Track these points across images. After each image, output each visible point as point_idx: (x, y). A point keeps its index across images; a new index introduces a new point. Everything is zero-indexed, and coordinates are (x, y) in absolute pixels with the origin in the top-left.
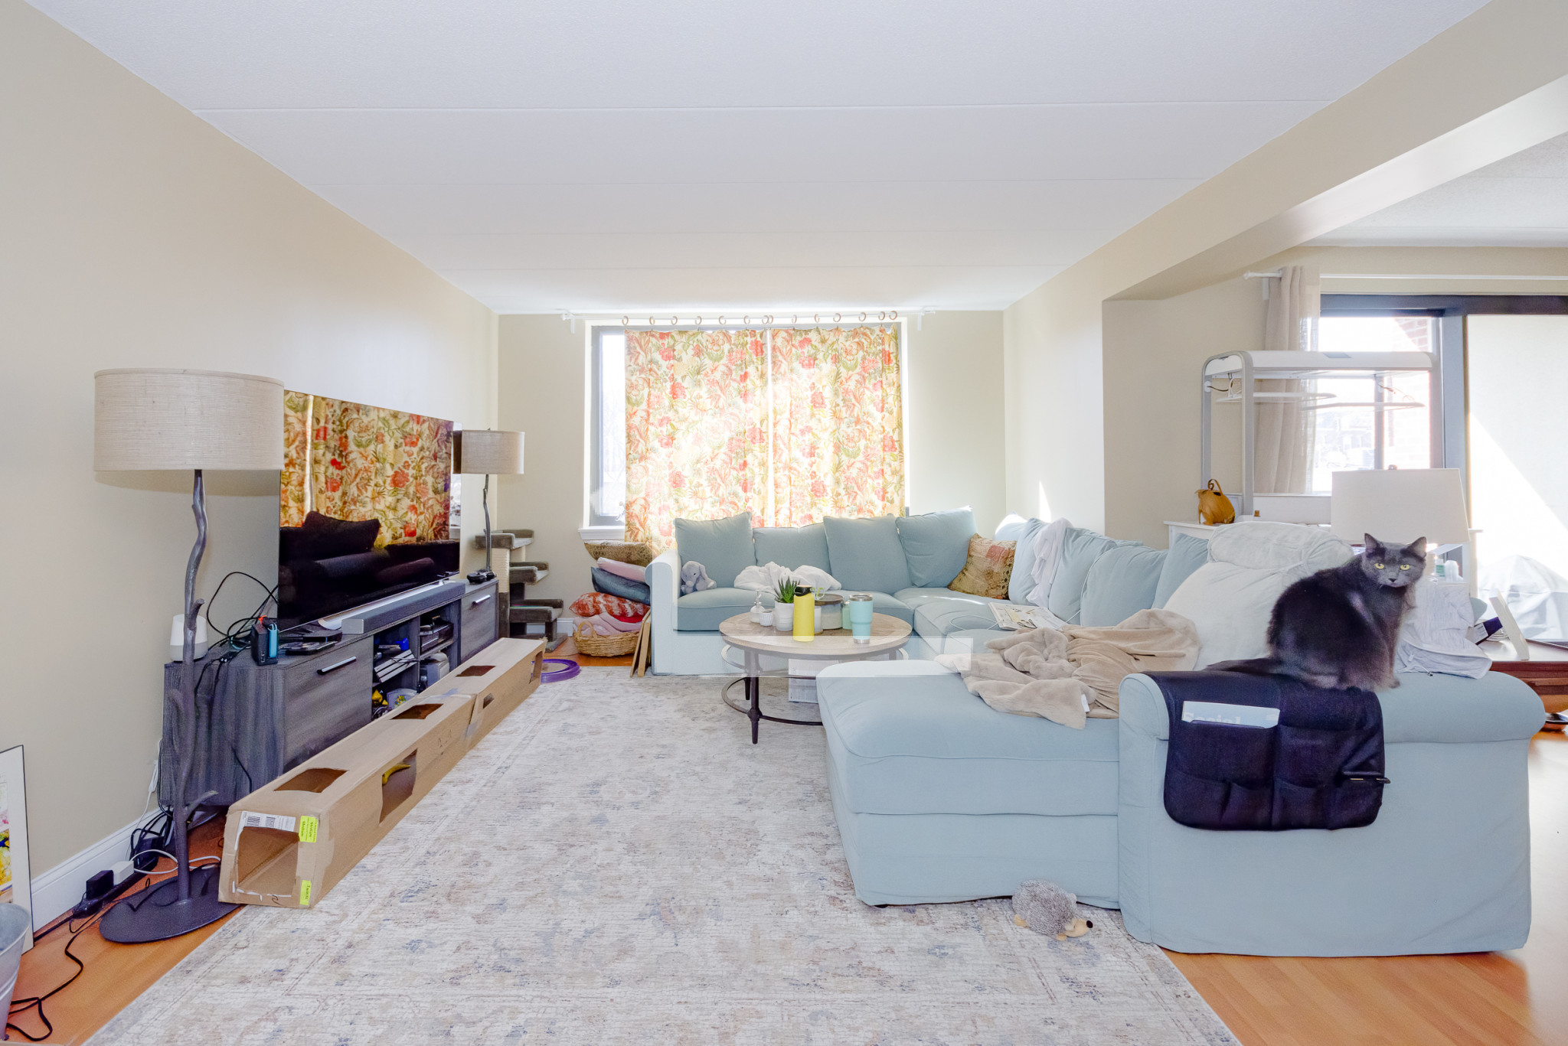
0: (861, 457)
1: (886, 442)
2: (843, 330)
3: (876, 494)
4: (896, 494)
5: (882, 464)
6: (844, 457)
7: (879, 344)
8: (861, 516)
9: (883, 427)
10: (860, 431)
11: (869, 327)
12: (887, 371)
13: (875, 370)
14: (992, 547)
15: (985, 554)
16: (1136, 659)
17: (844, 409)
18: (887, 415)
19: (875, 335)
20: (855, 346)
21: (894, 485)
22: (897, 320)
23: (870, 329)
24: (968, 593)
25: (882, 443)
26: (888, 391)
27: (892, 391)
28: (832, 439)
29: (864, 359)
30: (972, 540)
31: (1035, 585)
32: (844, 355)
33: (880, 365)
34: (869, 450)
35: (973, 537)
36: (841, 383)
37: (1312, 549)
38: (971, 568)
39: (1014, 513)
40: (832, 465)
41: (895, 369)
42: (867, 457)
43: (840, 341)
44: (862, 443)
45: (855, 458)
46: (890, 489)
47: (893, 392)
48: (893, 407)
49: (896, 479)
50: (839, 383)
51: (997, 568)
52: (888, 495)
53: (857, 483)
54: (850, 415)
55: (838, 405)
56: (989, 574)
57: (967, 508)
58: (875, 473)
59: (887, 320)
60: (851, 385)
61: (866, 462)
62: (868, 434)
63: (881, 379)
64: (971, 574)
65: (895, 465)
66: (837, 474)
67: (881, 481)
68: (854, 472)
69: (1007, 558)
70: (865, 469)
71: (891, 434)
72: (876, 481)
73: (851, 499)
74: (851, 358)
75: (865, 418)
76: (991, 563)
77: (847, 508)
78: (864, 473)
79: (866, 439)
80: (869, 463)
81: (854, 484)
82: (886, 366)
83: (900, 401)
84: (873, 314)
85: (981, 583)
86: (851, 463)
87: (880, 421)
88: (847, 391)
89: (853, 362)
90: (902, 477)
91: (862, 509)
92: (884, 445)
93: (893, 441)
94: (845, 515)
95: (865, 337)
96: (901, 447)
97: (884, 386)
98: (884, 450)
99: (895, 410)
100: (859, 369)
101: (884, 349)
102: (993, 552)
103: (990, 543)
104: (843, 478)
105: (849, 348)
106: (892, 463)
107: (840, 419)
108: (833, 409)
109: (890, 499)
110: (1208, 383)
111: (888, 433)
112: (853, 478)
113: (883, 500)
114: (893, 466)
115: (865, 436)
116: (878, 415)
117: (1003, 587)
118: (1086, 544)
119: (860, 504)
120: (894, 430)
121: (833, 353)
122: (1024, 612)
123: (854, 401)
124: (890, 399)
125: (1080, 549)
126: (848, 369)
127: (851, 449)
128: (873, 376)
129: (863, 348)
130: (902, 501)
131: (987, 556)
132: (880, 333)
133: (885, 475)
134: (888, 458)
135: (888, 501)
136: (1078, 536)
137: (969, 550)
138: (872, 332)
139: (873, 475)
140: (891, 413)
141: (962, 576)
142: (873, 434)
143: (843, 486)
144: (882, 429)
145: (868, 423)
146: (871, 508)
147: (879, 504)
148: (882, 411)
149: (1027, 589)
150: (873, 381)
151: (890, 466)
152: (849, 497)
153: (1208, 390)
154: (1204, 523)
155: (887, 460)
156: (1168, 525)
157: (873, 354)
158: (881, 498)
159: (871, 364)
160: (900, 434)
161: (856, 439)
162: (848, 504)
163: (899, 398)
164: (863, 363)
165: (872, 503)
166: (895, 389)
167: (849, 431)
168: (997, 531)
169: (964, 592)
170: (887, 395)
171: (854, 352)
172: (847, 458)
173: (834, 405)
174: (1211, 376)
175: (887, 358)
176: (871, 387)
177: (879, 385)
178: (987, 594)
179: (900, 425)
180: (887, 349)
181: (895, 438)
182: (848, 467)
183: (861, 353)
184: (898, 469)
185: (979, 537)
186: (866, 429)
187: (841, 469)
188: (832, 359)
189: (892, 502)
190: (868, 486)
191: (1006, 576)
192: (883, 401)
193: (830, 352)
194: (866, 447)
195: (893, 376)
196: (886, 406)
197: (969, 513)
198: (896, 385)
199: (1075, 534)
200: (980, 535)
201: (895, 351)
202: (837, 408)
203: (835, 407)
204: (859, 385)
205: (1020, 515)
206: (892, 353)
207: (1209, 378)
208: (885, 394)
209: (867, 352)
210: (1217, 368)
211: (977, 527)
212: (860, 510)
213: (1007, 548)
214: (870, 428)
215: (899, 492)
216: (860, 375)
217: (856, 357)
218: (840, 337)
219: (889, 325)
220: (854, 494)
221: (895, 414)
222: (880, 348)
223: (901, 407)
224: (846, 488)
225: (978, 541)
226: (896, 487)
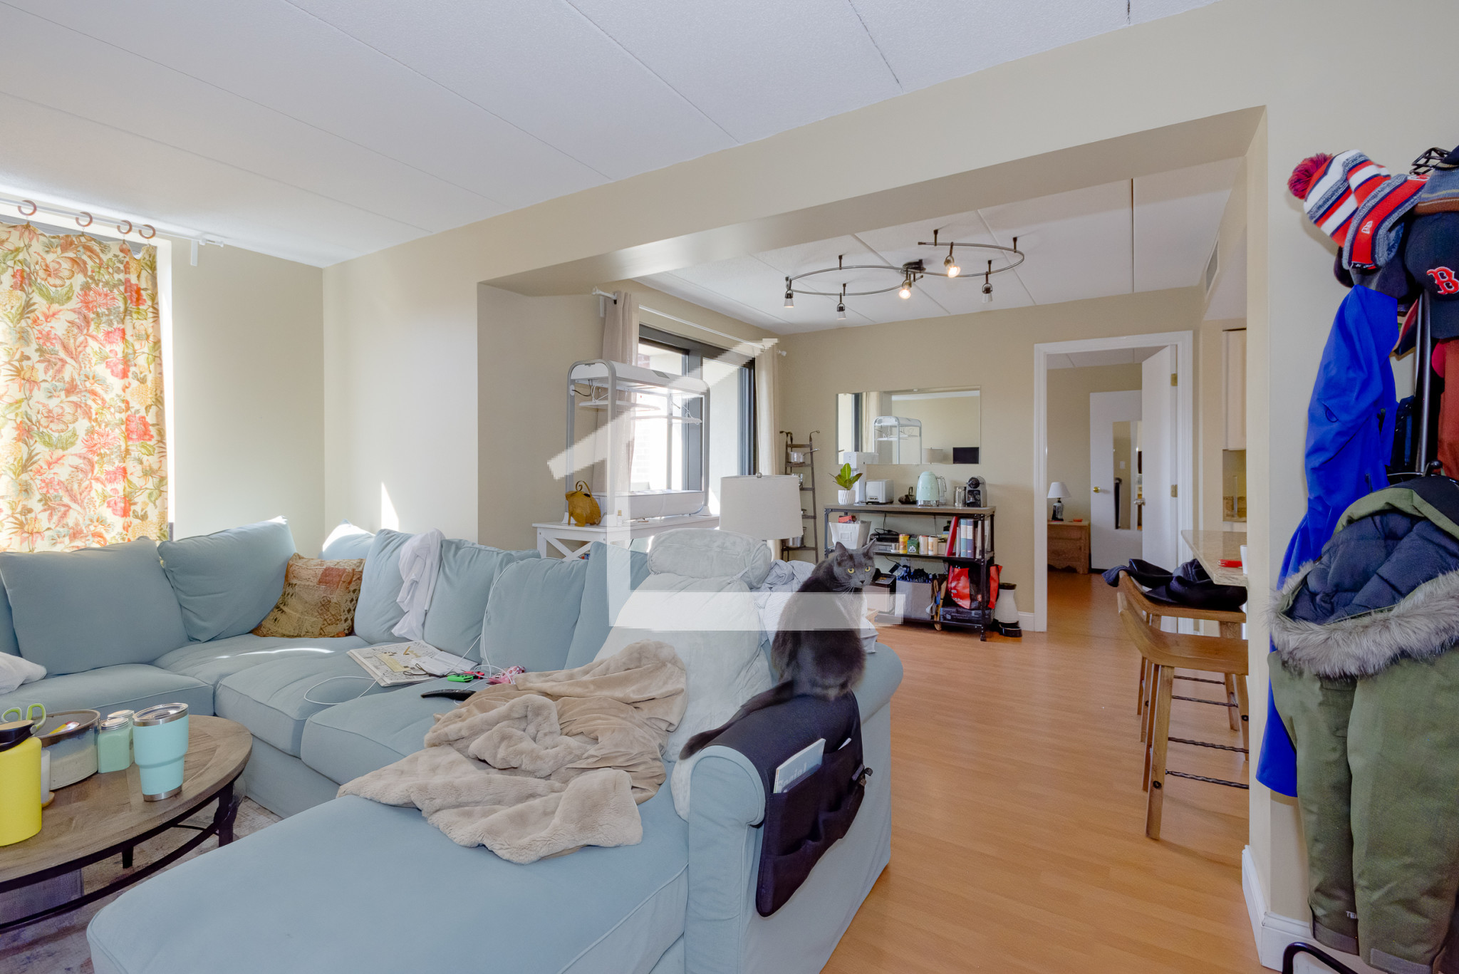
0: (79, 448)
1: (133, 426)
2: (40, 232)
3: (109, 506)
4: (151, 506)
5: (123, 459)
6: (39, 447)
7: (118, 271)
8: (79, 543)
9: (127, 402)
10: (77, 405)
11: (101, 241)
12: (135, 316)
13: (108, 309)
14: (326, 570)
15: (316, 580)
16: (635, 708)
17: (41, 367)
18: (135, 384)
19: (110, 255)
20: (66, 265)
21: (148, 491)
22: (153, 242)
23: (100, 243)
24: (289, 636)
25: (123, 427)
26: (137, 346)
27: (144, 348)
28: (12, 416)
29: (86, 288)
30: (291, 562)
31: (402, 613)
32: (42, 273)
33: (121, 304)
34: (96, 436)
35: (291, 559)
36: (35, 321)
37: (752, 556)
38: (292, 601)
39: (346, 522)
40: (11, 460)
41: (150, 315)
42: (92, 448)
43: (32, 250)
44: (82, 425)
45: (63, 449)
46: (141, 499)
47: (146, 350)
48: (147, 373)
49: (151, 483)
50: (30, 321)
51: (337, 596)
52: (138, 508)
53: (69, 491)
54: (54, 378)
55: (28, 358)
56: (325, 605)
57: (279, 520)
58: (108, 473)
59: (134, 237)
60: (59, 327)
61: (90, 456)
62: (94, 412)
63: (121, 326)
64: (294, 610)
65: (151, 461)
66: (25, 477)
67: (120, 486)
68: (63, 472)
69: (350, 583)
70: (88, 468)
71: (143, 413)
72: (109, 487)
73: (55, 518)
74: (58, 282)
75: (88, 384)
76: (325, 591)
77: (47, 533)
78: (85, 473)
79: (90, 418)
80: (96, 458)
81: (61, 493)
82: (132, 307)
83: (161, 365)
84: (106, 221)
85: (312, 621)
86: (55, 457)
87: (120, 392)
88: (47, 337)
89: (63, 291)
90: (163, 480)
91: (81, 532)
92: (127, 430)
93: (145, 424)
94: (42, 546)
95: (89, 253)
96: (161, 433)
97: (128, 337)
98: (128, 438)
99: (150, 378)
100: (75, 303)
101: (128, 281)
102: (329, 577)
103: (321, 565)
104: (38, 482)
105: (52, 266)
106: (145, 458)
107: (32, 382)
108: (17, 364)
109: (140, 513)
110: (572, 387)
111: (138, 411)
112: (60, 483)
113: (125, 513)
114: (145, 463)
115: (87, 414)
116: (116, 383)
117: (346, 620)
118: (472, 558)
119: (77, 525)
120: (148, 408)
121: (18, 267)
122: (400, 654)
123: (62, 354)
124: (142, 360)
125: (467, 563)
126: (51, 300)
127: (56, 435)
128: (104, 319)
129: (84, 271)
130: (163, 515)
131: (320, 582)
132: (122, 255)
133: (129, 477)
134: (136, 448)
135: (137, 517)
136: (458, 548)
137: (288, 575)
138: (105, 249)
139: (103, 477)
140: (143, 381)
141: (279, 614)
142: (105, 411)
143: (37, 496)
144: (123, 406)
145: (94, 393)
146: (100, 529)
147: (117, 522)
148: (125, 375)
149: (391, 619)
150: (104, 327)
151: (141, 463)
152: (51, 515)
153: (573, 393)
154: (576, 525)
155: (135, 454)
156: (536, 528)
157: (107, 283)
158: (120, 512)
159: (101, 300)
160: (160, 415)
161: (68, 418)
162: (47, 525)
163: (157, 358)
164: (86, 295)
165: (101, 521)
166: (151, 344)
167: (53, 403)
168: (325, 547)
169: (283, 636)
170: (135, 352)
171: (66, 273)
172: (47, 449)
173: (18, 356)
174: (574, 380)
175: (135, 295)
176: (101, 336)
177: (117, 336)
178: (322, 634)
179: (159, 401)
180: (134, 280)
181: (150, 419)
182: (49, 464)
183: (79, 279)
184: (155, 467)
185: (300, 558)
186: (90, 402)
187: (35, 467)
188: (14, 276)
189: (144, 517)
190: (93, 494)
191: (351, 606)
192: (126, 361)
193: (10, 263)
194: (91, 432)
195: (148, 324)
196: (132, 369)
197: (284, 526)
198: (151, 338)
199: (453, 548)
200: (301, 554)
201: (150, 287)
202: (25, 363)
203: (20, 360)
204: (76, 331)
205: (355, 524)
206: (145, 289)
207: (573, 382)
208: (130, 351)
209: (92, 278)
210: (581, 373)
211: (294, 545)
212: (75, 534)
213: (349, 569)
214: (100, 402)
215: (158, 502)
216: (79, 313)
217: (68, 282)
218: (34, 242)
219: (138, 247)
220: (63, 509)
221: (149, 383)
222: (122, 276)
223: (161, 373)
224: (45, 500)
225: (300, 563)
226: (150, 494)
